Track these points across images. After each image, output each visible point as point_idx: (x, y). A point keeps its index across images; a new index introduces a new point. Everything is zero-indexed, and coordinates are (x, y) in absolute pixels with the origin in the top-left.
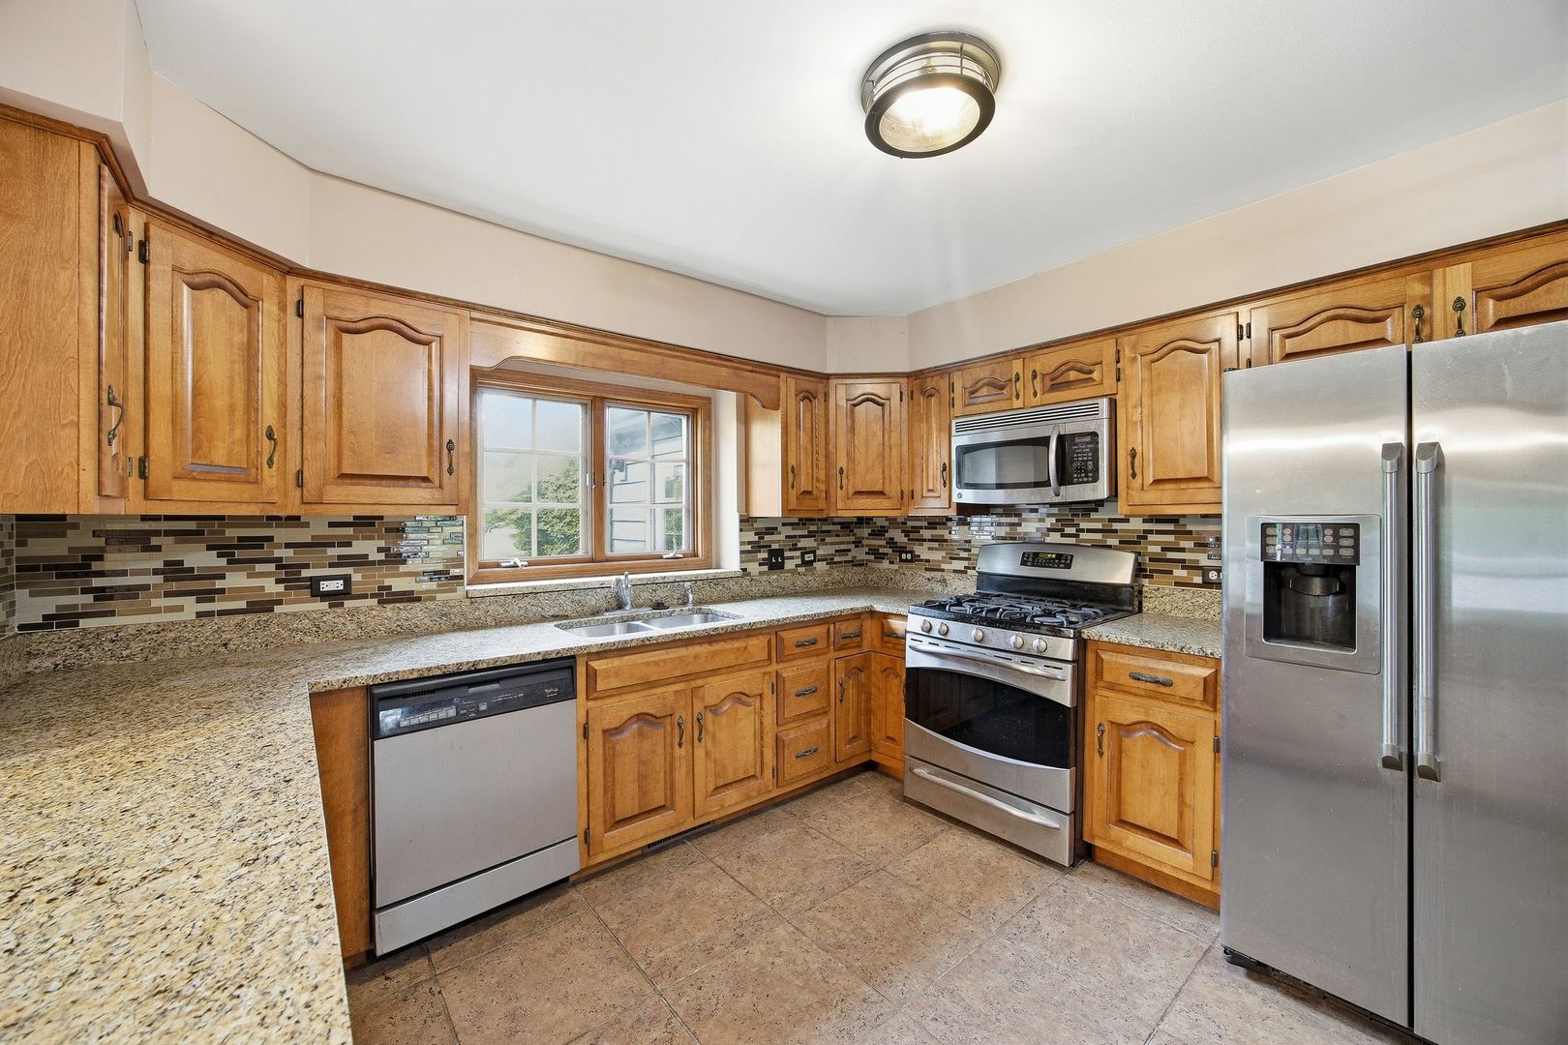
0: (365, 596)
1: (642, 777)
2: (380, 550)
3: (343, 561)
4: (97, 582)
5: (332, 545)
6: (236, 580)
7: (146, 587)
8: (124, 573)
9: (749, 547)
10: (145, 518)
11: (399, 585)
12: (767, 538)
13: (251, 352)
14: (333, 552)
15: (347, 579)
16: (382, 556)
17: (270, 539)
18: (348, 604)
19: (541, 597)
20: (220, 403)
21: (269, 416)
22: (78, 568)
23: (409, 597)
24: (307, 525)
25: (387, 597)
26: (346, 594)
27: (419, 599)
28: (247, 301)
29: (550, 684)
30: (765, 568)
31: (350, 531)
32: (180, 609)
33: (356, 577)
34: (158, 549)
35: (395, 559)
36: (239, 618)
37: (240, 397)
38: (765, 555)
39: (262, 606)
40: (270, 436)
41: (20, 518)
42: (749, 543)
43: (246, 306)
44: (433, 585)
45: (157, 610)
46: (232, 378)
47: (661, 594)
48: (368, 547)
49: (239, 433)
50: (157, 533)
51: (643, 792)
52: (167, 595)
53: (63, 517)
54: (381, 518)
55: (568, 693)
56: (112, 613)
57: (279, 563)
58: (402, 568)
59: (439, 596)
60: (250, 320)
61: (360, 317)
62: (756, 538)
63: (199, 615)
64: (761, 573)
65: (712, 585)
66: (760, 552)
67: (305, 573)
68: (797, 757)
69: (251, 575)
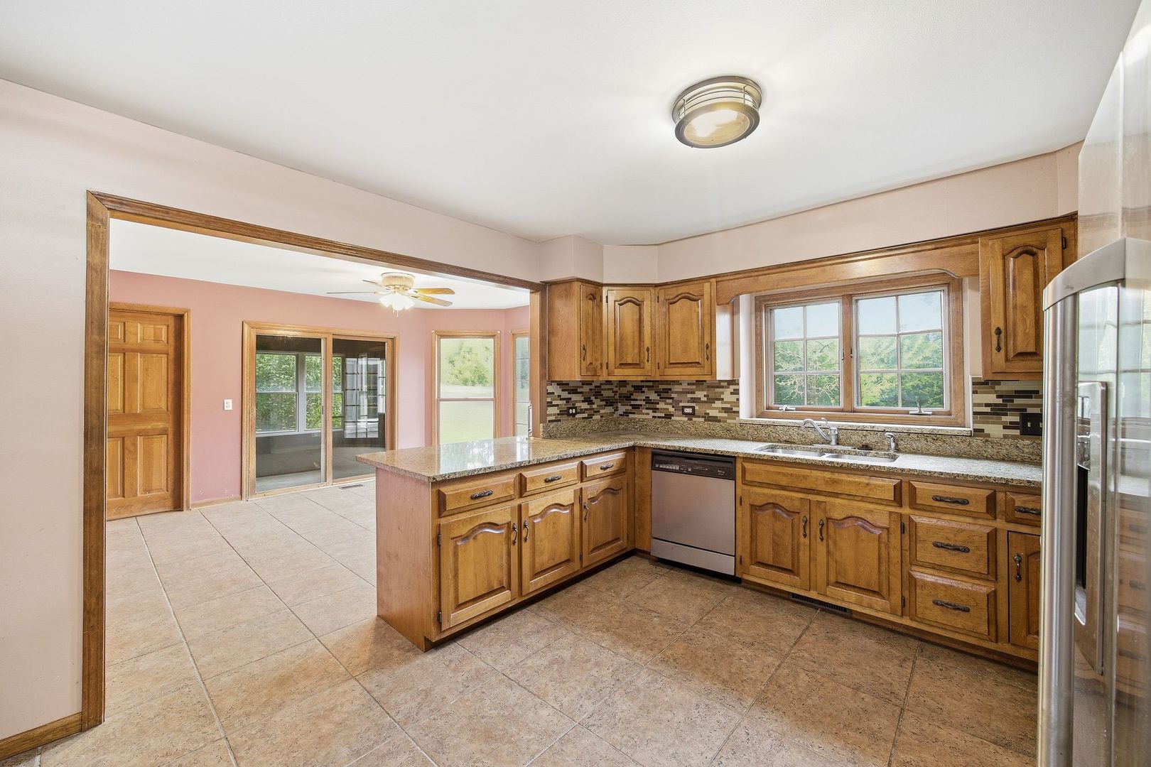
0: (699, 417)
1: (776, 544)
2: (705, 396)
3: (693, 400)
4: (633, 403)
5: (688, 393)
6: (661, 405)
7: (641, 405)
8: (636, 400)
9: (988, 409)
10: (642, 381)
11: (713, 413)
12: (1017, 401)
13: (640, 320)
14: (690, 396)
15: (693, 408)
16: (705, 399)
17: (670, 389)
18: (694, 419)
19: (778, 428)
20: (630, 342)
21: (647, 343)
22: (627, 398)
23: (715, 419)
24: (681, 384)
25: (708, 418)
26: (693, 414)
27: (719, 421)
28: (639, 304)
29: (721, 468)
30: (1017, 432)
31: (694, 387)
32: (648, 414)
33: (697, 408)
34: (643, 392)
35: (711, 400)
36: (660, 420)
37: (637, 338)
38: (1017, 419)
39: (668, 416)
40: (648, 350)
41: (619, 381)
42: (987, 405)
43: (638, 305)
44: (726, 415)
45: (643, 414)
46: (633, 332)
47: (870, 439)
48: (700, 394)
49: (636, 351)
50: (643, 387)
51: (776, 553)
52: (647, 409)
53: (626, 381)
54: (705, 381)
55: (730, 475)
56: (634, 413)
57: (672, 398)
58: (713, 405)
59: (728, 421)
60: (640, 309)
61: (675, 296)
62: (1000, 401)
63: (653, 417)
64: (1005, 437)
65: (929, 439)
66: (1006, 415)
67: (681, 404)
68: (936, 603)
69: (666, 404)
